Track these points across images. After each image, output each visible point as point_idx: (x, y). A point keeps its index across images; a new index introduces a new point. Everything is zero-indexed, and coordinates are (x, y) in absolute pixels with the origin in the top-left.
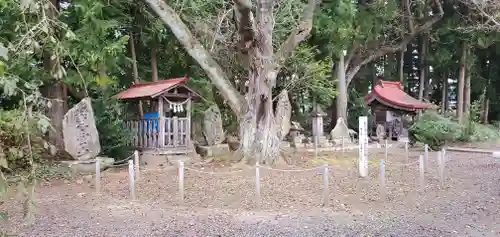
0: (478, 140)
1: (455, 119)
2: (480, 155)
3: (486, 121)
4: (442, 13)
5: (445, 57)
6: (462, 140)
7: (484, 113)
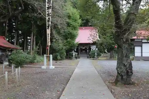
0: (38, 62)
1: (29, 53)
2: (37, 68)
3: (41, 54)
4: (23, 8)
5: (25, 27)
6: (32, 62)
7: (41, 51)
